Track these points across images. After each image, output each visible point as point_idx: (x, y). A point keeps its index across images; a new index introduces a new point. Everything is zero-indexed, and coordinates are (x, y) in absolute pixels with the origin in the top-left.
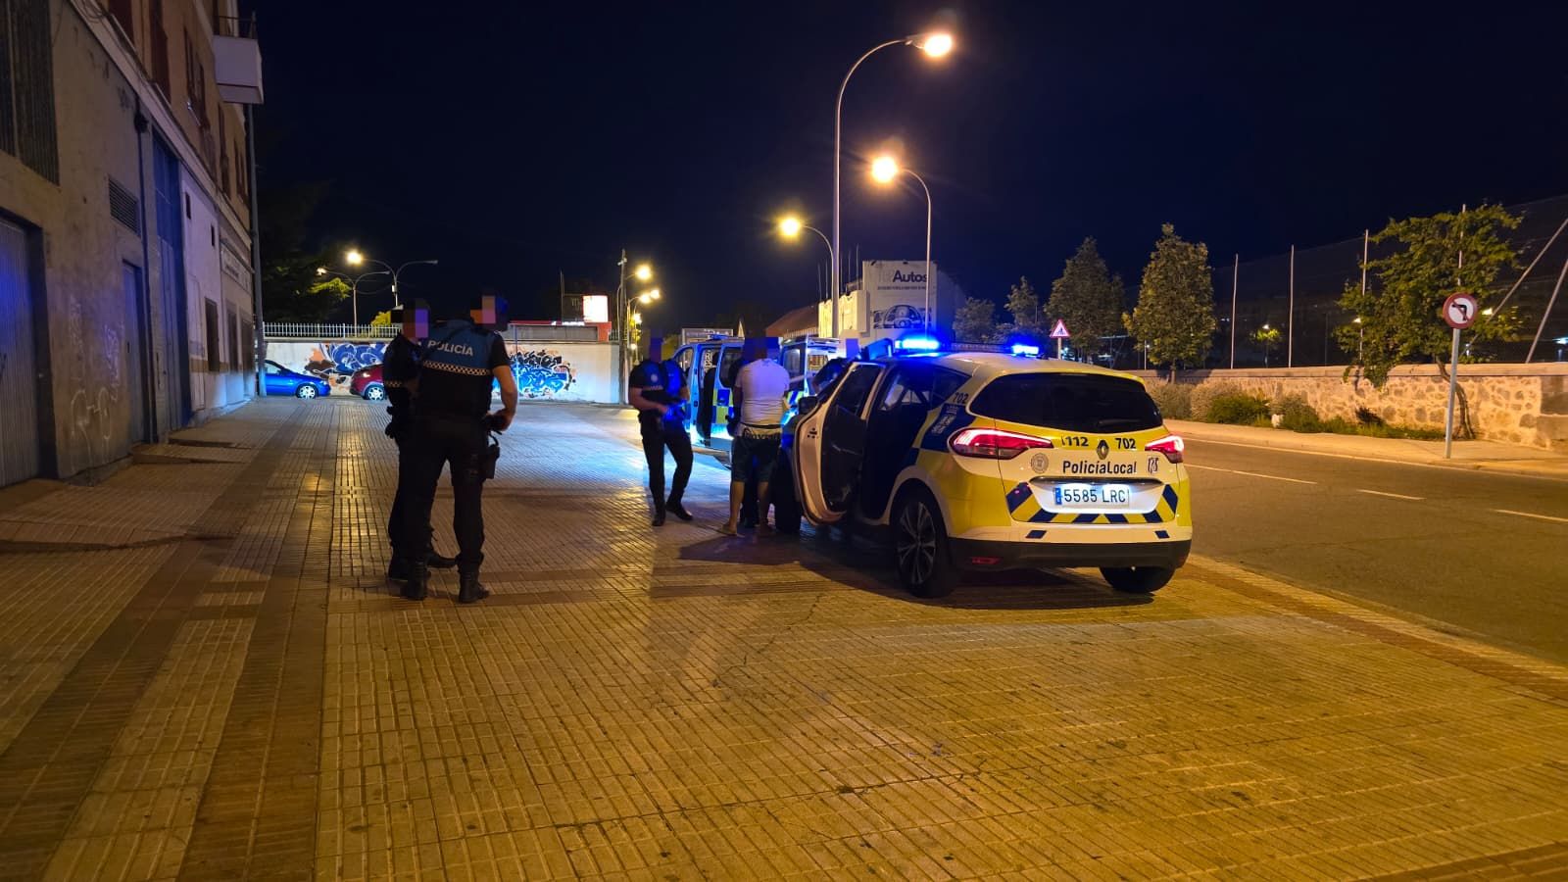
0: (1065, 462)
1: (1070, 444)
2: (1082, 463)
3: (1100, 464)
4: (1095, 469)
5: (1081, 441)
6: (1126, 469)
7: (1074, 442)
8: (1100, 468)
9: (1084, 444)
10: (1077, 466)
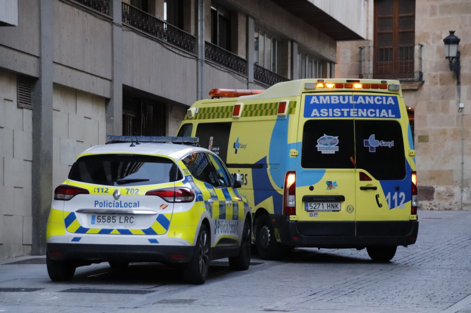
0: (95, 201)
1: (98, 192)
2: (104, 202)
3: (115, 202)
4: (112, 205)
5: (105, 190)
6: (133, 205)
7: (100, 191)
8: (115, 205)
9: (105, 192)
10: (102, 203)
